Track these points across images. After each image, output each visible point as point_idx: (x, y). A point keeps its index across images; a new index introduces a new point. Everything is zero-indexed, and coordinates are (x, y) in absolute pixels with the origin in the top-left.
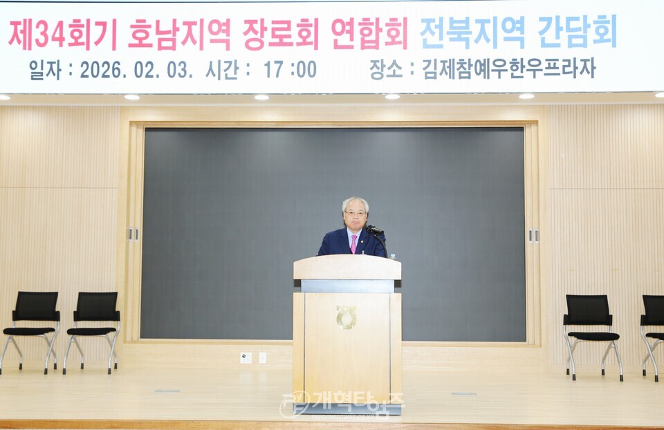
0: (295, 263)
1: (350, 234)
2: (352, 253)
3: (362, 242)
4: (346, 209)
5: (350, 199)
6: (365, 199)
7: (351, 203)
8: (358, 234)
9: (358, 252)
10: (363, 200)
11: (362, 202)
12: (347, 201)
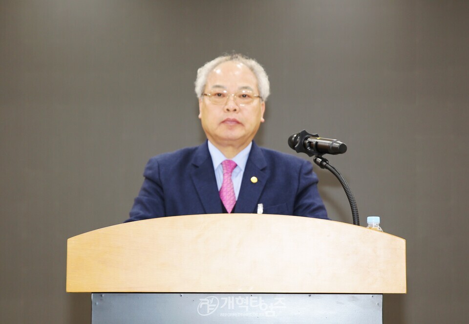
0: (73, 243)
1: (218, 157)
2: (224, 211)
3: (254, 180)
4: (205, 86)
5: (213, 62)
6: (260, 61)
7: (218, 71)
8: (241, 158)
9: (244, 205)
10: (253, 63)
11: (252, 69)
12: (209, 65)
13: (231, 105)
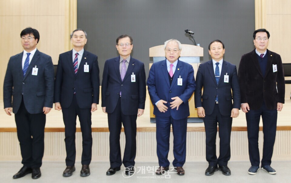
3: (178, 69)
5: (169, 40)
7: (170, 43)
11: (177, 42)
13: (172, 53)
